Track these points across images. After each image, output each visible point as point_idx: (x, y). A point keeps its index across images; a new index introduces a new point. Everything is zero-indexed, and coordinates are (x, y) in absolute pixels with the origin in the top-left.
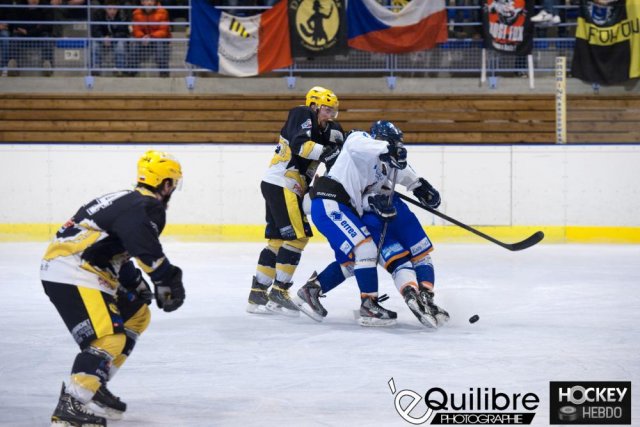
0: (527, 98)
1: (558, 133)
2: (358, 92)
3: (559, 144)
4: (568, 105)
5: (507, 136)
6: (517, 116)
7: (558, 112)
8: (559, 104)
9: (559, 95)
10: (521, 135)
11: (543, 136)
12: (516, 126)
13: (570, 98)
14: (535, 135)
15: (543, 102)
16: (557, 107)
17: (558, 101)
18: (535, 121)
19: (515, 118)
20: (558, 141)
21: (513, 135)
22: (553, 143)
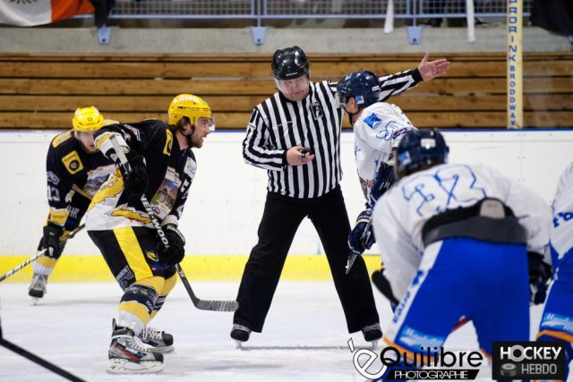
0: (466, 59)
1: (510, 112)
2: (208, 51)
3: (512, 130)
4: (524, 68)
5: (435, 117)
6: (451, 85)
7: (509, 80)
8: (513, 68)
9: (511, 53)
10: (457, 115)
11: (490, 117)
12: (449, 102)
13: (528, 58)
14: (478, 115)
15: (492, 65)
16: (509, 72)
17: (510, 63)
18: (479, 94)
19: (449, 91)
20: (510, 126)
21: (445, 115)
22: (503, 128)
